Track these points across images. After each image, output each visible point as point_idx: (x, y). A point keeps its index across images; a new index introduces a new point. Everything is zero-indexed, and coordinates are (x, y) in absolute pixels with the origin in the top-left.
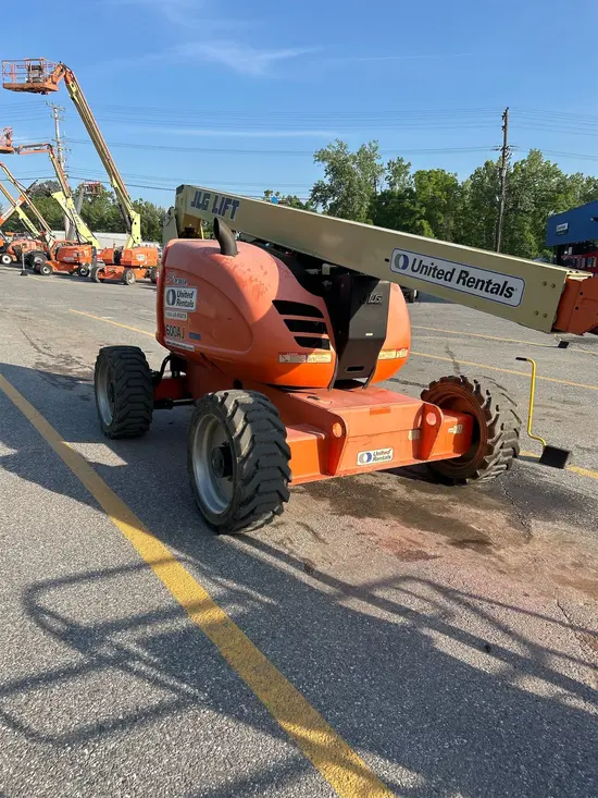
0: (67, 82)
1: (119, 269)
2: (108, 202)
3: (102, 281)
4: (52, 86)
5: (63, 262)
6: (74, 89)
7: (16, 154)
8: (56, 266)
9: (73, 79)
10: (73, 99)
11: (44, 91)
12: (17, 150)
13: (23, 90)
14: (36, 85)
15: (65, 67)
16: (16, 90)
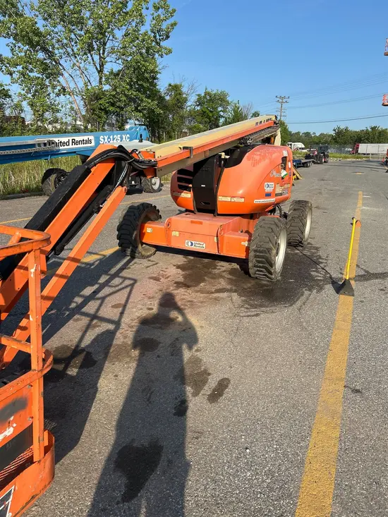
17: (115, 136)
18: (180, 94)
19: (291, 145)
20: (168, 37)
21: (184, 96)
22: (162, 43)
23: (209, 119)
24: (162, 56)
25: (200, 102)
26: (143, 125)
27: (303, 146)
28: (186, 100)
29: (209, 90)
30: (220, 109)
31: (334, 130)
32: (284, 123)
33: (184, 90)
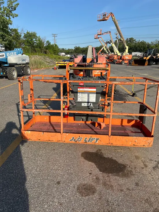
0: (112, 17)
1: (121, 61)
2: (134, 42)
3: (117, 64)
4: (108, 19)
5: (110, 60)
6: (113, 18)
7: (102, 35)
8: (108, 60)
9: (113, 16)
10: (113, 20)
11: (106, 20)
12: (103, 34)
13: (101, 21)
14: (104, 19)
15: (111, 13)
16: (100, 21)
17: (12, 53)
18: (18, 33)
19: (60, 54)
20: (15, 9)
21: (20, 34)
22: (12, 12)
23: (30, 44)
24: (13, 17)
25: (25, 37)
26: (3, 47)
27: (65, 54)
28: (20, 36)
29: (28, 32)
30: (34, 40)
31: (75, 48)
32: (57, 45)
33: (19, 31)
